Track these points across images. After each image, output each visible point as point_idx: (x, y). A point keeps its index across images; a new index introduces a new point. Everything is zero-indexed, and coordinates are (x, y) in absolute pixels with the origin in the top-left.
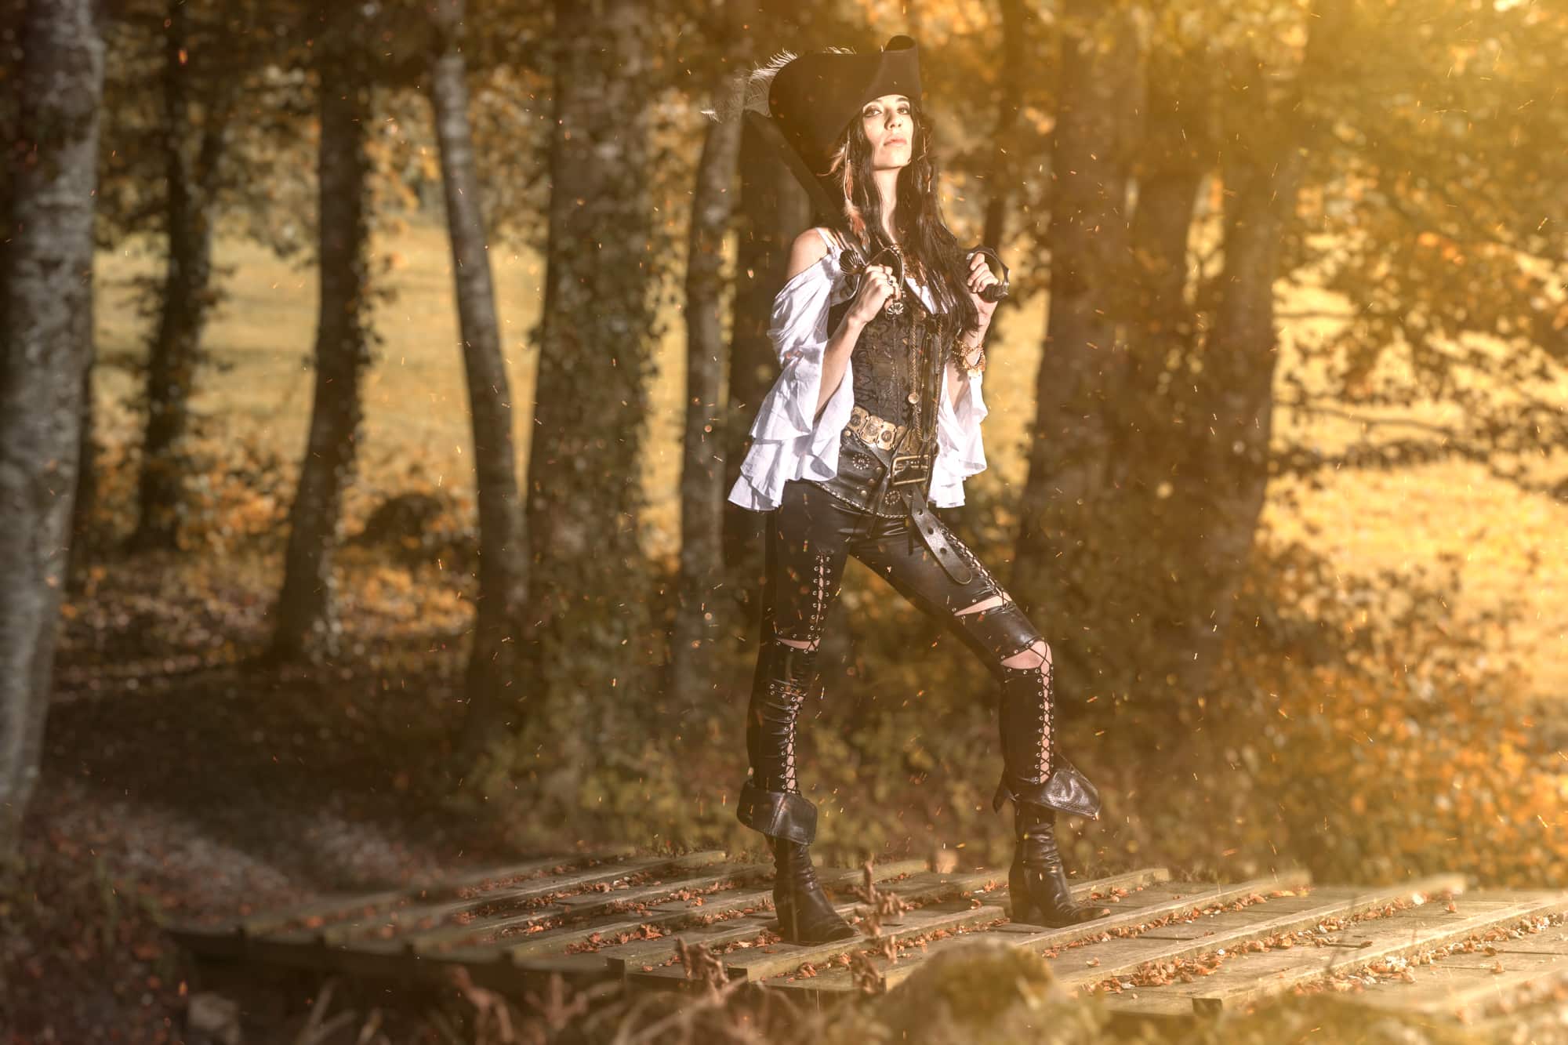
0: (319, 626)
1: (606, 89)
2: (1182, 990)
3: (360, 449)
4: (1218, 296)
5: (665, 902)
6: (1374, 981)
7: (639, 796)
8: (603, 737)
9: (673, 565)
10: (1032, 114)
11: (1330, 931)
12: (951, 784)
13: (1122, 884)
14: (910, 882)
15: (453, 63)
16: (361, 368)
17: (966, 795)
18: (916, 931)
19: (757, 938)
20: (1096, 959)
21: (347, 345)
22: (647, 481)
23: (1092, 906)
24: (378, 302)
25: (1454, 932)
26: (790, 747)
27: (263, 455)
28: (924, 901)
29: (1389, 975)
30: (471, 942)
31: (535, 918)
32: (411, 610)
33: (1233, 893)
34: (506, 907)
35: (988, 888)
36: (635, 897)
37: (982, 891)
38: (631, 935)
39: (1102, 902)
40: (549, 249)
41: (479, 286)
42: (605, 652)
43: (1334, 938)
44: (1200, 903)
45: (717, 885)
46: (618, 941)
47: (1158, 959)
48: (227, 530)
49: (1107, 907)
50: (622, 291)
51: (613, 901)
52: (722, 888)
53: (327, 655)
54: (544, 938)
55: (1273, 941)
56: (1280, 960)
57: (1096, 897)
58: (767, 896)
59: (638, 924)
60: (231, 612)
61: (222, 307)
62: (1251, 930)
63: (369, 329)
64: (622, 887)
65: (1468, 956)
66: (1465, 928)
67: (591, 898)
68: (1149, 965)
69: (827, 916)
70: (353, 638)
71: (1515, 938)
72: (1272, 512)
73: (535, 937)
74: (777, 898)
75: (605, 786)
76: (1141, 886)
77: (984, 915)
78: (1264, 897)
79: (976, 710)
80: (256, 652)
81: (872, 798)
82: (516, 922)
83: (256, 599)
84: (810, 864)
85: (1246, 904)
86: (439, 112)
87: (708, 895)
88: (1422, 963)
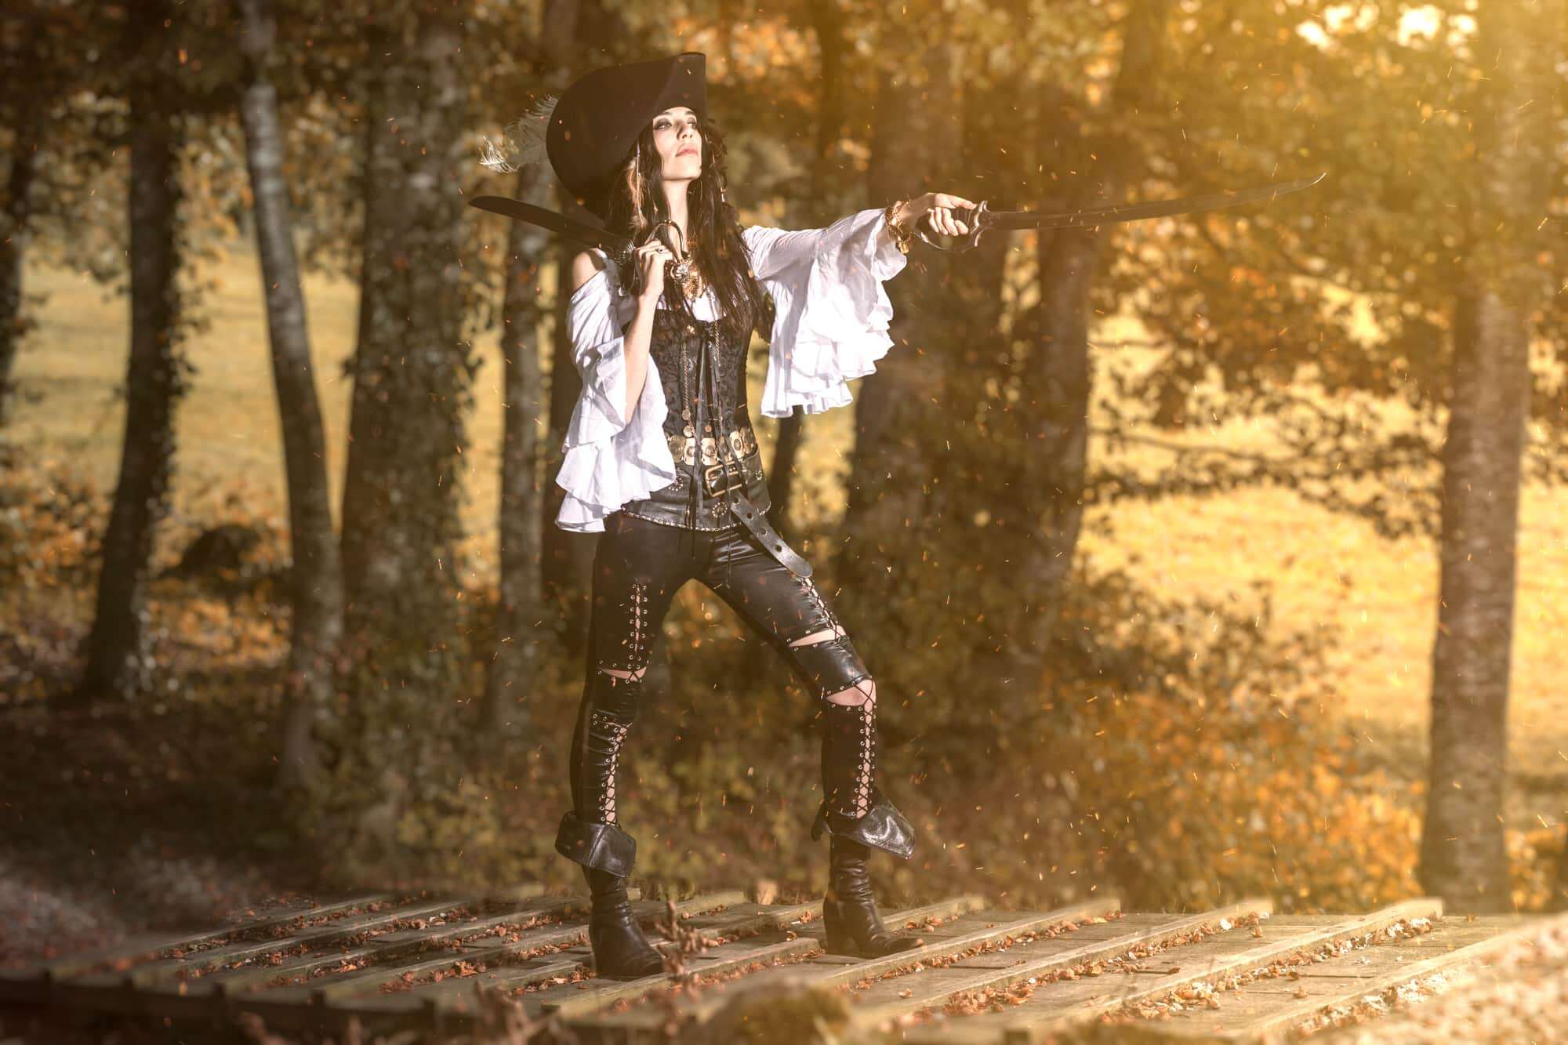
0: (131, 661)
1: (420, 119)
2: (995, 1018)
3: (174, 481)
4: (1034, 326)
5: (481, 938)
6: (1181, 1008)
7: (458, 829)
8: (421, 772)
9: (494, 596)
10: (848, 146)
11: (1139, 957)
12: (771, 814)
13: (938, 913)
14: (728, 913)
15: (264, 93)
16: (173, 399)
17: (787, 825)
18: (731, 964)
19: (573, 974)
20: (908, 990)
21: (159, 376)
22: (463, 512)
23: (906, 936)
24: (190, 331)
25: (1259, 957)
26: (611, 780)
27: (75, 489)
28: (741, 934)
29: (1195, 1001)
30: (282, 982)
31: (348, 957)
32: (228, 643)
33: (1047, 920)
34: (320, 946)
35: (805, 919)
36: (451, 933)
37: (799, 922)
38: (446, 973)
39: (917, 932)
40: (364, 280)
41: (292, 317)
42: (423, 686)
43: (1143, 964)
44: (1013, 931)
45: (533, 920)
46: (431, 979)
47: (969, 990)
48: (38, 564)
49: (921, 937)
50: (437, 323)
51: (428, 938)
52: (539, 923)
53: (139, 691)
54: (359, 976)
55: (1083, 969)
56: (1089, 987)
57: (911, 926)
58: (583, 931)
59: (452, 961)
60: (42, 648)
61: (32, 335)
62: (1063, 958)
63: (182, 358)
64: (438, 924)
65: (1273, 981)
66: (1270, 953)
67: (407, 935)
68: (961, 995)
69: (641, 951)
70: (166, 673)
71: (1319, 962)
72: (1087, 540)
73: (347, 976)
74: (594, 933)
75: (424, 821)
76: (956, 915)
77: (800, 948)
78: (1076, 924)
79: (796, 739)
80: (67, 688)
81: (693, 829)
82: (329, 961)
83: (68, 633)
84: (626, 898)
85: (1058, 932)
86: (250, 143)
87: (523, 930)
88: (1227, 988)
